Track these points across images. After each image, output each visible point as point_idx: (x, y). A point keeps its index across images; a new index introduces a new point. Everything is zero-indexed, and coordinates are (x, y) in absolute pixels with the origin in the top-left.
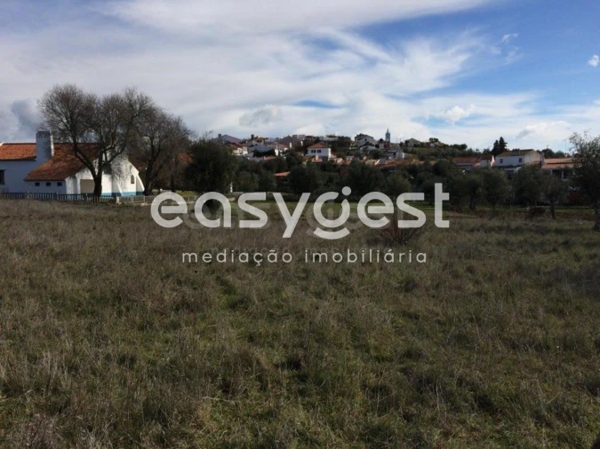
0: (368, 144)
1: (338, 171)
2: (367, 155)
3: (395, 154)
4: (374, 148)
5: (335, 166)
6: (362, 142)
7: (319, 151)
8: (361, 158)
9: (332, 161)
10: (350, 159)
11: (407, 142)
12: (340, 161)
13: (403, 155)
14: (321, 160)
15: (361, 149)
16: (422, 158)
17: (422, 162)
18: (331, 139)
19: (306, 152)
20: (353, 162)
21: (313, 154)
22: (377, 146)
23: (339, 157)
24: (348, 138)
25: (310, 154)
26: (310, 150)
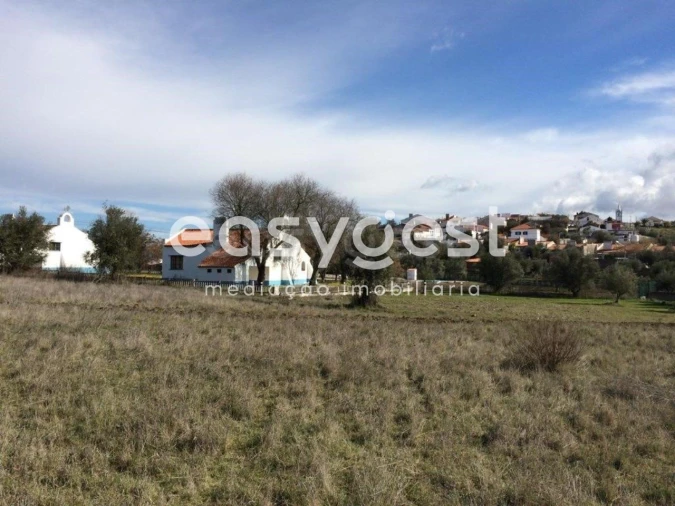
0: (590, 223)
1: (547, 257)
2: (588, 237)
3: (626, 236)
4: (598, 229)
5: (545, 250)
6: (584, 221)
7: (525, 233)
8: (580, 242)
9: (540, 245)
10: (563, 242)
11: (644, 221)
12: (551, 245)
13: (638, 238)
14: (526, 244)
15: (581, 230)
16: (662, 242)
17: (662, 248)
18: (542, 218)
19: (509, 234)
20: (568, 246)
21: (517, 237)
22: (603, 227)
23: (549, 240)
24: (565, 217)
25: (513, 236)
26: (513, 231)
